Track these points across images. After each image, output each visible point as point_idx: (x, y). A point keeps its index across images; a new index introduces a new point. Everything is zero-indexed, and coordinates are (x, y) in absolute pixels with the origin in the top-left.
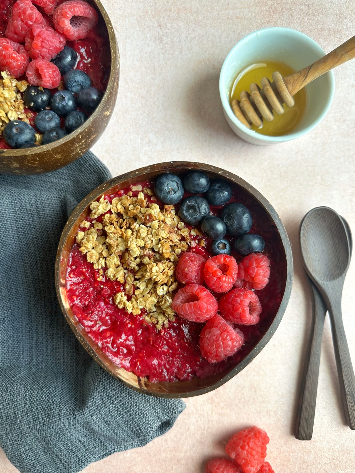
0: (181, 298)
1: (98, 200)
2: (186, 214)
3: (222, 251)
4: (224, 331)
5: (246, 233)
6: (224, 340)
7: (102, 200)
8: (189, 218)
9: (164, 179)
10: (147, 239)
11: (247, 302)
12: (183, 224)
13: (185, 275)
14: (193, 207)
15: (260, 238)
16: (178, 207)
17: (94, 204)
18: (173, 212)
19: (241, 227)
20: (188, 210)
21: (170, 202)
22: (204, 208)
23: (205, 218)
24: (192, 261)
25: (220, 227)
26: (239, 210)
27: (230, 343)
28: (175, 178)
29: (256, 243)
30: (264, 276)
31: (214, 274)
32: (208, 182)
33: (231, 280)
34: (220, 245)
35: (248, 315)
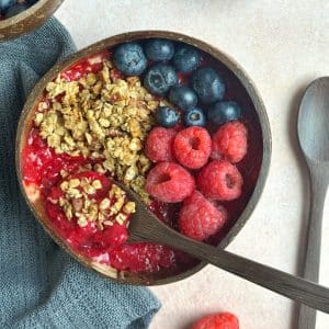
0: (153, 178)
1: (54, 81)
2: (151, 85)
3: (196, 123)
4: (202, 207)
5: (218, 101)
6: (202, 215)
7: (58, 80)
8: (155, 89)
9: (123, 51)
10: (113, 119)
11: (223, 175)
12: (149, 96)
13: (154, 153)
14: (158, 77)
15: (233, 106)
16: (142, 77)
17: (50, 85)
18: (138, 84)
19: (211, 95)
20: (153, 81)
21: (133, 74)
22: (171, 77)
23: (172, 88)
24: (160, 138)
25: (189, 97)
26: (208, 77)
27: (208, 219)
28: (136, 48)
29: (230, 111)
30: (238, 147)
31: (183, 149)
32: (171, 49)
33: (202, 155)
34: (193, 116)
35: (225, 188)
